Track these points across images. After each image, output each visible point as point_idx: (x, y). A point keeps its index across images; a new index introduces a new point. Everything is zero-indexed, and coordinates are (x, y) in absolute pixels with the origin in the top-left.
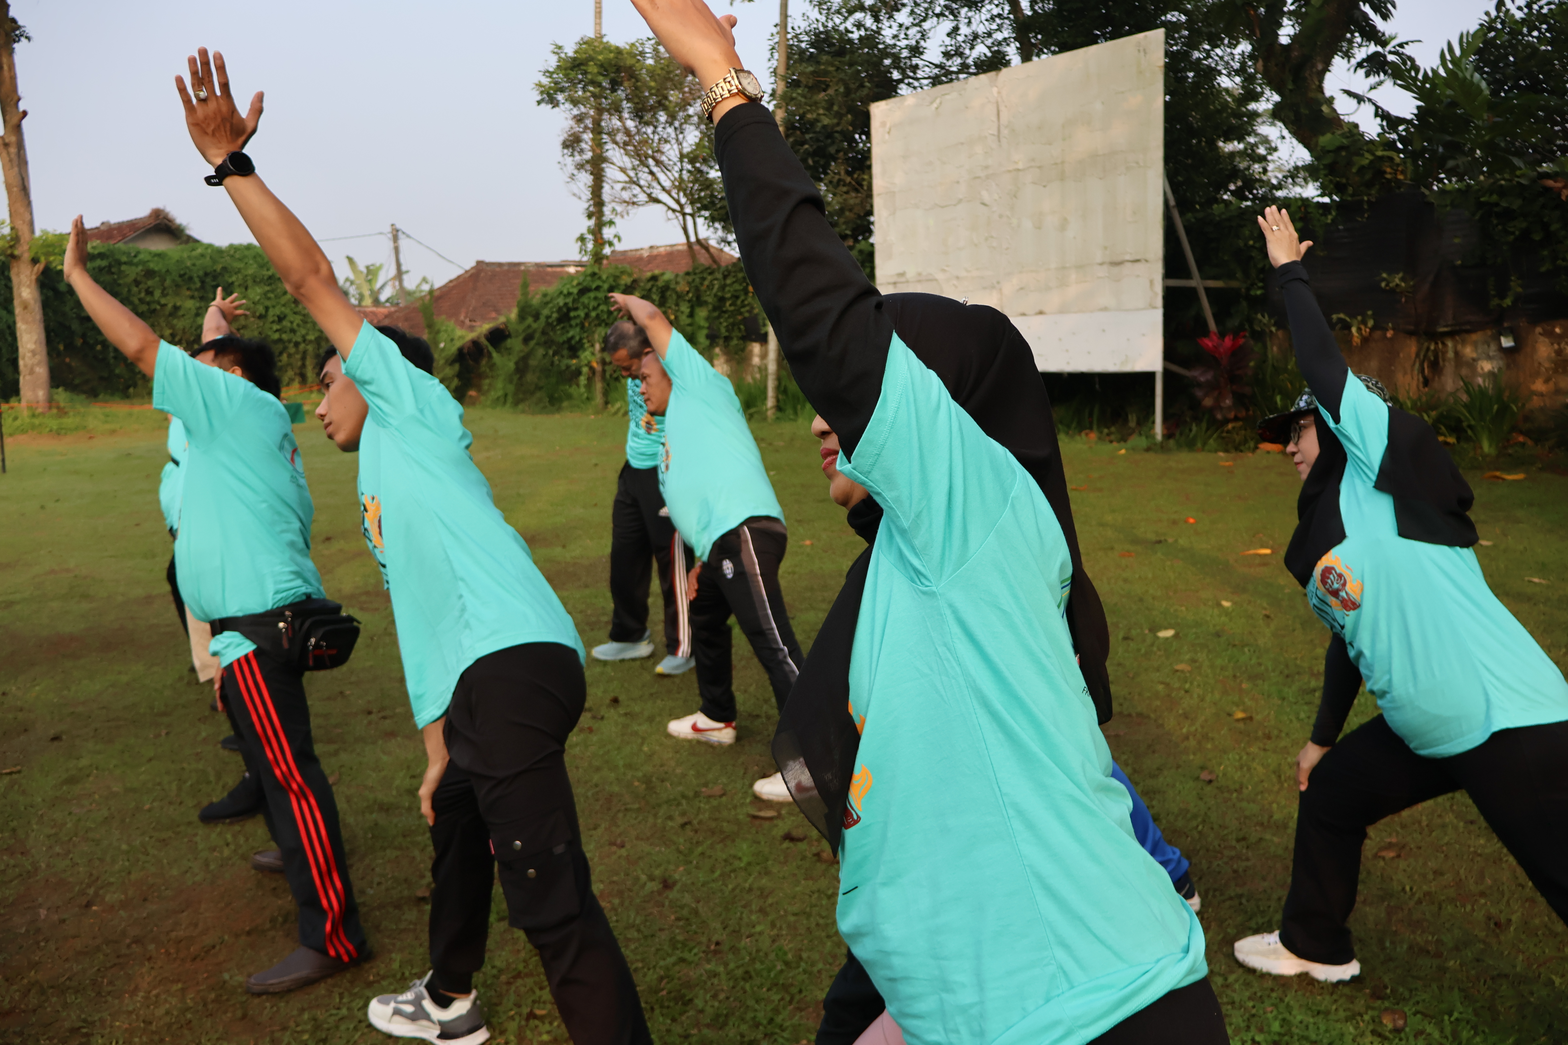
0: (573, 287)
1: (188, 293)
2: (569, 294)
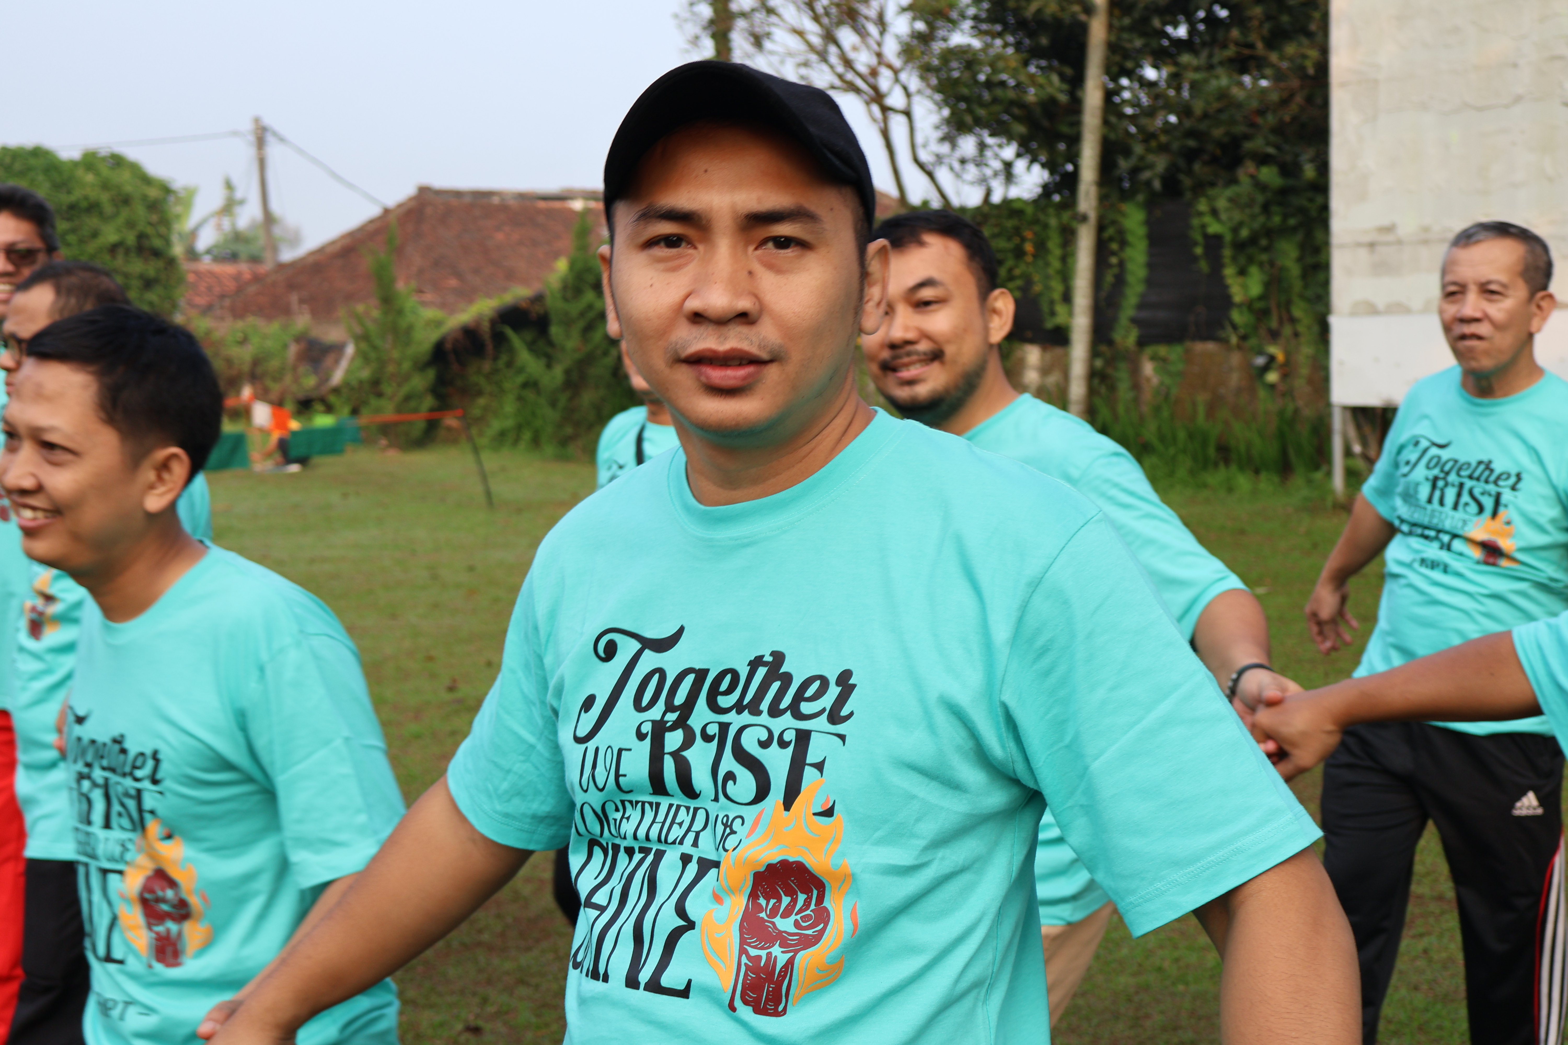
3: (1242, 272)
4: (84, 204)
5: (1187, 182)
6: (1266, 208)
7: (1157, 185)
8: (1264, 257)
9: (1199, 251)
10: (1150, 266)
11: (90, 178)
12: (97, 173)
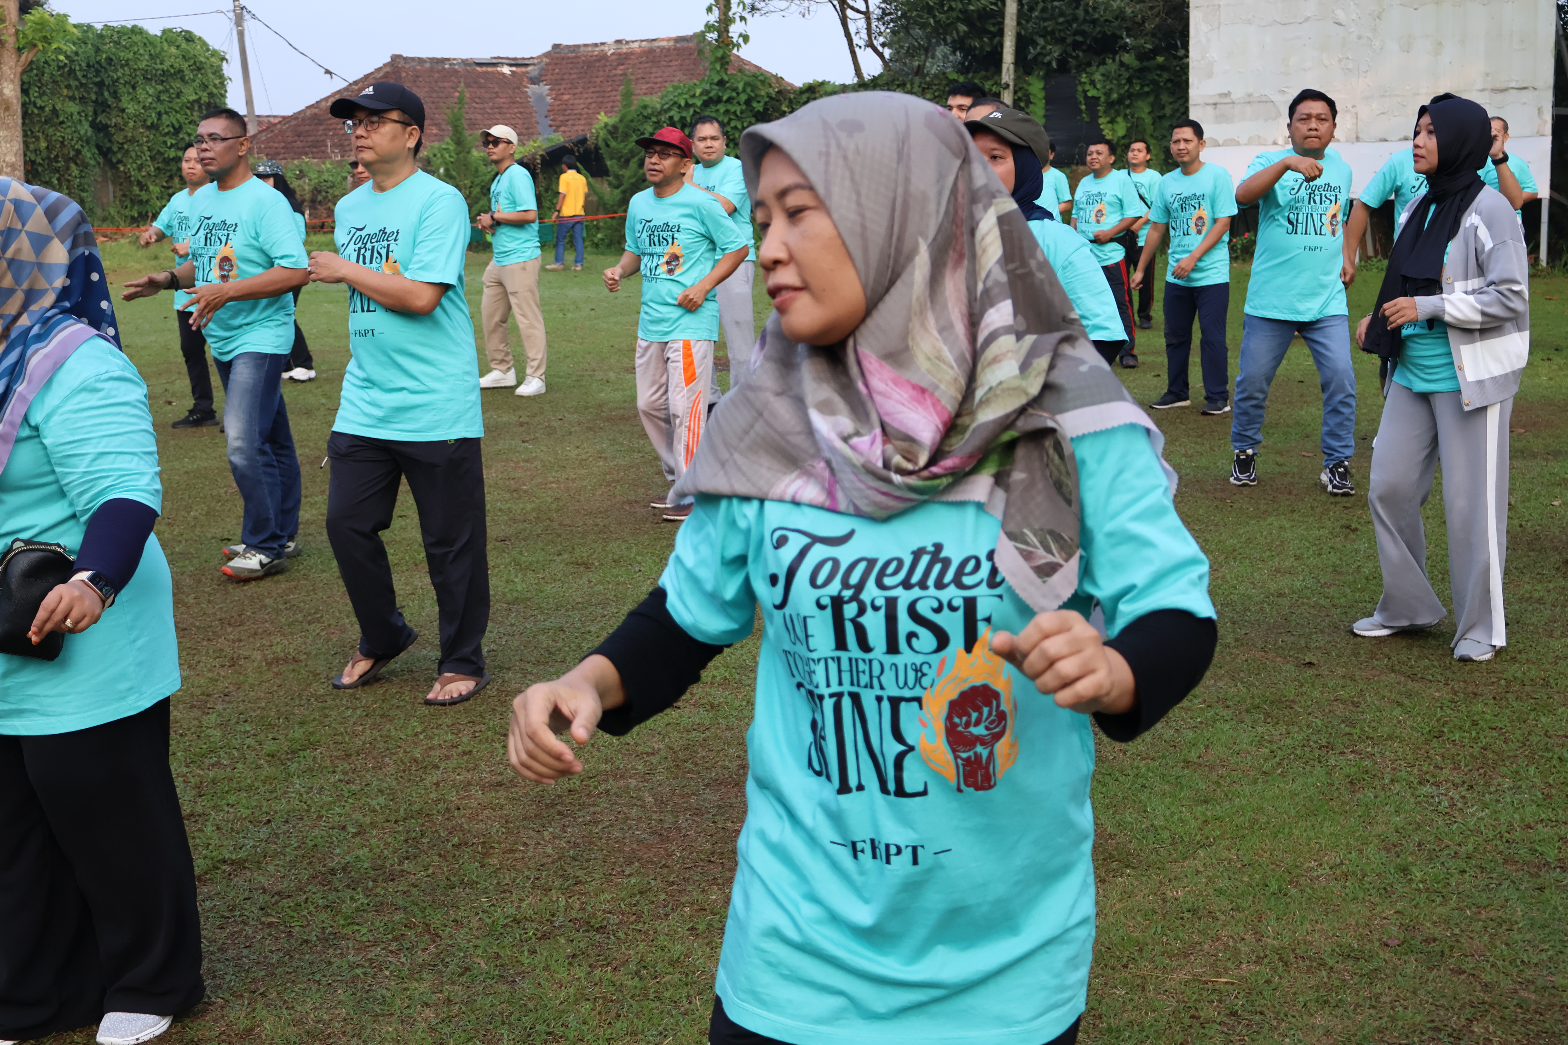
0: (693, 96)
1: (65, 92)
2: (688, 105)
3: (1112, 121)
4: (172, 71)
5: (1073, 62)
6: (1129, 81)
7: (1054, 65)
8: (1128, 111)
9: (1083, 107)
10: (1047, 117)
11: (173, 50)
12: (178, 47)
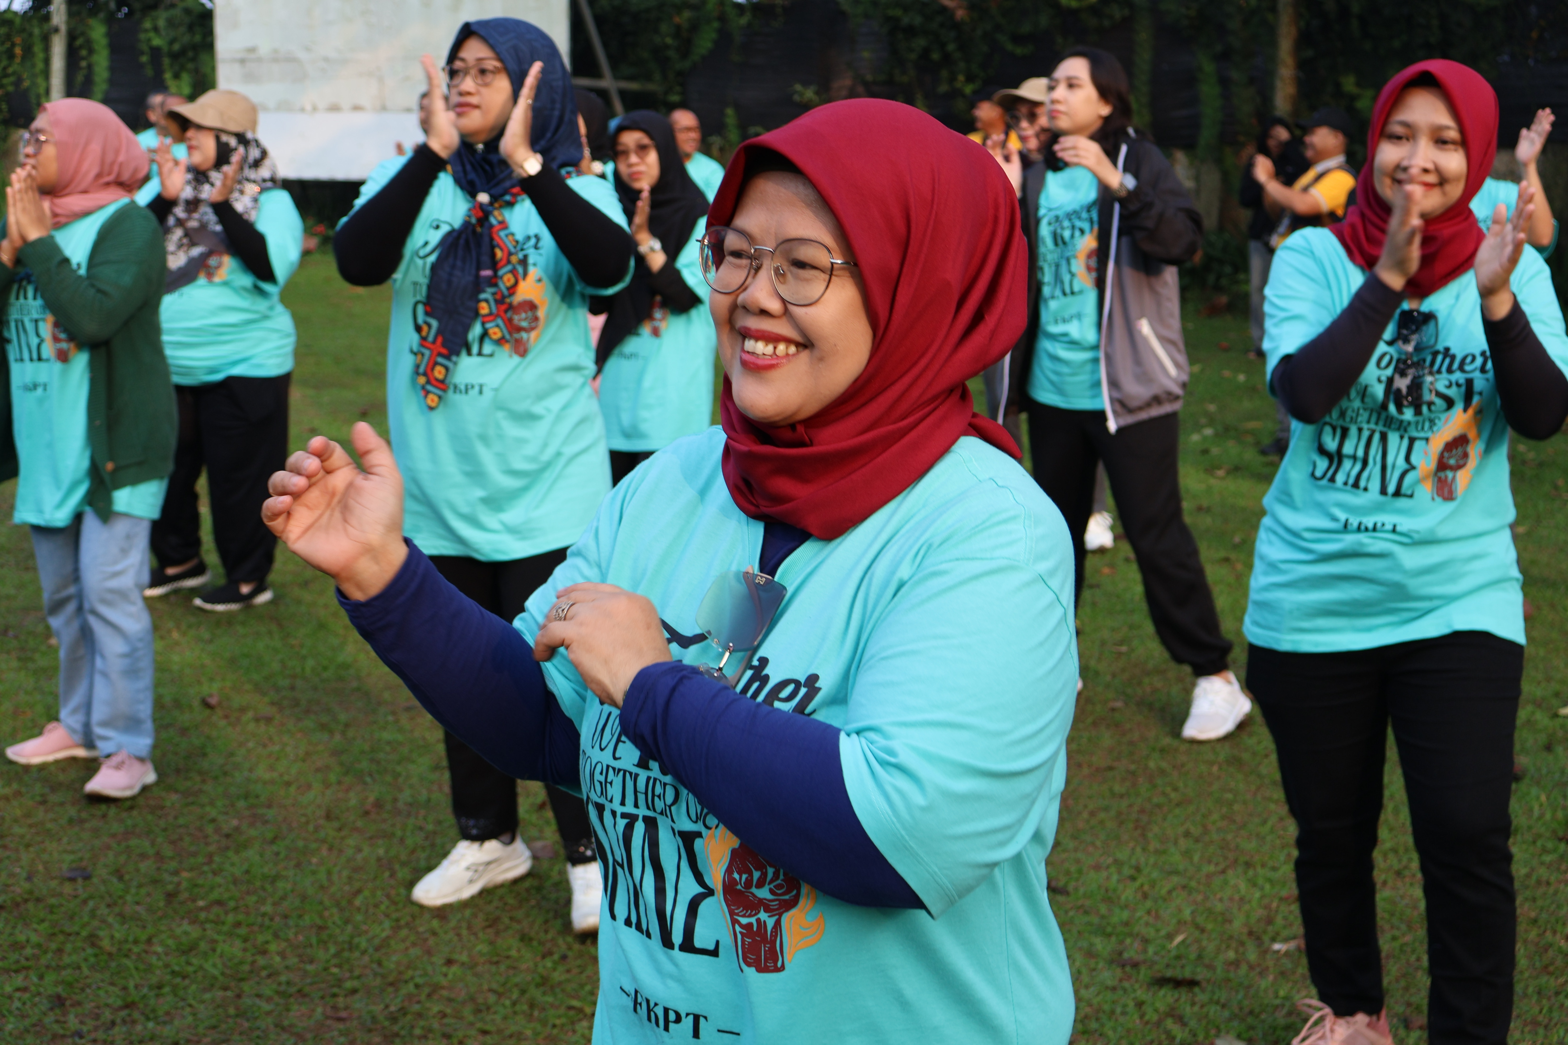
3: (177, 76)
5: (136, 4)
7: (113, 6)
8: (190, 66)
9: (144, 59)
10: (112, 69)
